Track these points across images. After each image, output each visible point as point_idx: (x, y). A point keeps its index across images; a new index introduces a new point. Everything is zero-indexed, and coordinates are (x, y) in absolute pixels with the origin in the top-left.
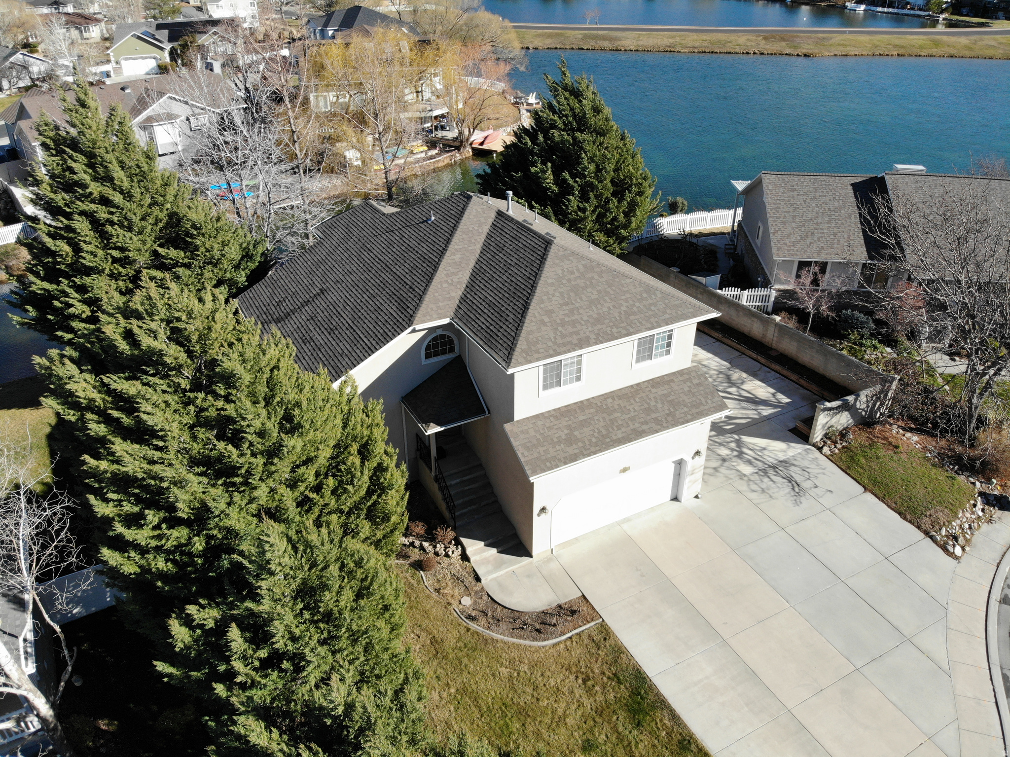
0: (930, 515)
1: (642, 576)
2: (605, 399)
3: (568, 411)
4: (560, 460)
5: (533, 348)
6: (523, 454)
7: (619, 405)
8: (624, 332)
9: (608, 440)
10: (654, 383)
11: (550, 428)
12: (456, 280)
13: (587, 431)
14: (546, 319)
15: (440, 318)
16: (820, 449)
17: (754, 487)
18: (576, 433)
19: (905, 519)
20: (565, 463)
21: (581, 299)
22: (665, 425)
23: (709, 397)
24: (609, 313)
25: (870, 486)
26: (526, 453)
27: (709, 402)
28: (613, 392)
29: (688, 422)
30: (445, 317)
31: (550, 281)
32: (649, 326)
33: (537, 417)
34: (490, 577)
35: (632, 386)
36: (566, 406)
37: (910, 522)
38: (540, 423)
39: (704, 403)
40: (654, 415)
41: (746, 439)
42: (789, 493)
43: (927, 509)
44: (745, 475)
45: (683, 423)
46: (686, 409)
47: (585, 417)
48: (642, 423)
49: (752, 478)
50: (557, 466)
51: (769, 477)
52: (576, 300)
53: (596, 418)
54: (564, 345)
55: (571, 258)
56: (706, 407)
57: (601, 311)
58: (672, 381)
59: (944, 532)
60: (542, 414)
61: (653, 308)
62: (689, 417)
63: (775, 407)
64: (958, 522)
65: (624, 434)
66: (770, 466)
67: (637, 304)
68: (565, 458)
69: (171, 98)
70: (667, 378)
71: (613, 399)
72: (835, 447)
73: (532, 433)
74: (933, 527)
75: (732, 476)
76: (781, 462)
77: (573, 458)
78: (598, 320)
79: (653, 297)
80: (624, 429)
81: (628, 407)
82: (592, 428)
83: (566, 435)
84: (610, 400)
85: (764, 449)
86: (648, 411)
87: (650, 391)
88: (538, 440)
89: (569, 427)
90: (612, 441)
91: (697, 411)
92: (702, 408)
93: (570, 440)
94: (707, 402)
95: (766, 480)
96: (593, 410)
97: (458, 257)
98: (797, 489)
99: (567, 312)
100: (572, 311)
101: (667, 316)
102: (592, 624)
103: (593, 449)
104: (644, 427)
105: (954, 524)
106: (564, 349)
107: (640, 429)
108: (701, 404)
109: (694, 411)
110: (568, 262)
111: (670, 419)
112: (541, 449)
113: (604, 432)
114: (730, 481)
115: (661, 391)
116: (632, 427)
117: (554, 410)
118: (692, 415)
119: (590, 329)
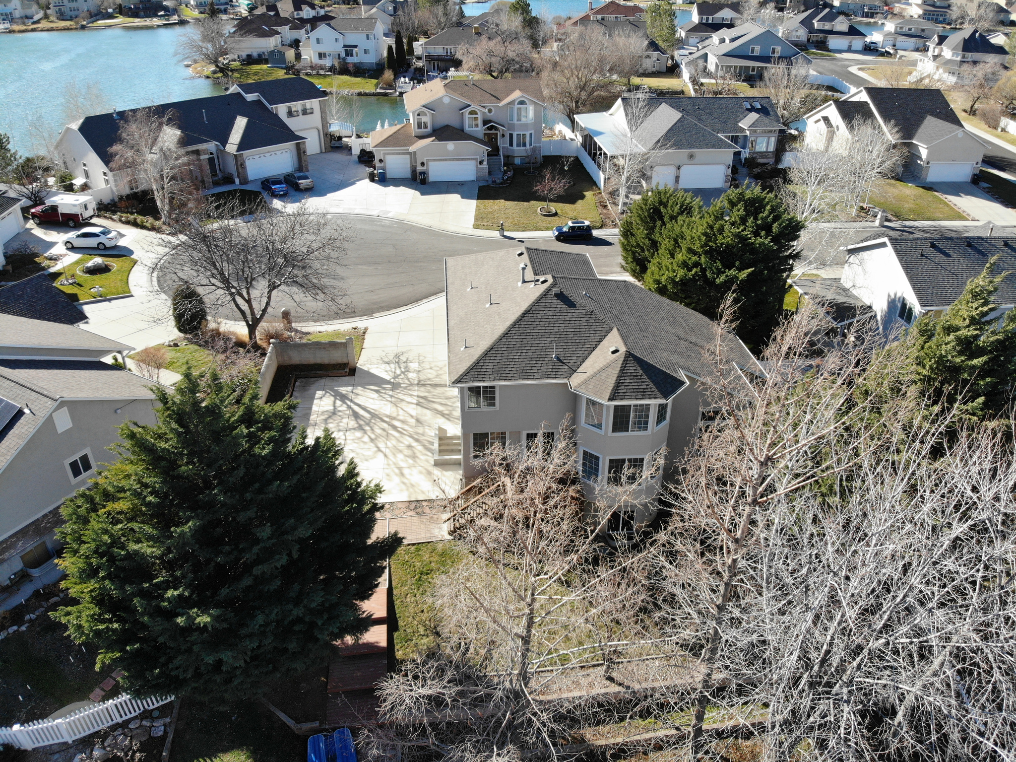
44: (419, 363)
66: (398, 364)
76: (388, 364)
85: (387, 372)
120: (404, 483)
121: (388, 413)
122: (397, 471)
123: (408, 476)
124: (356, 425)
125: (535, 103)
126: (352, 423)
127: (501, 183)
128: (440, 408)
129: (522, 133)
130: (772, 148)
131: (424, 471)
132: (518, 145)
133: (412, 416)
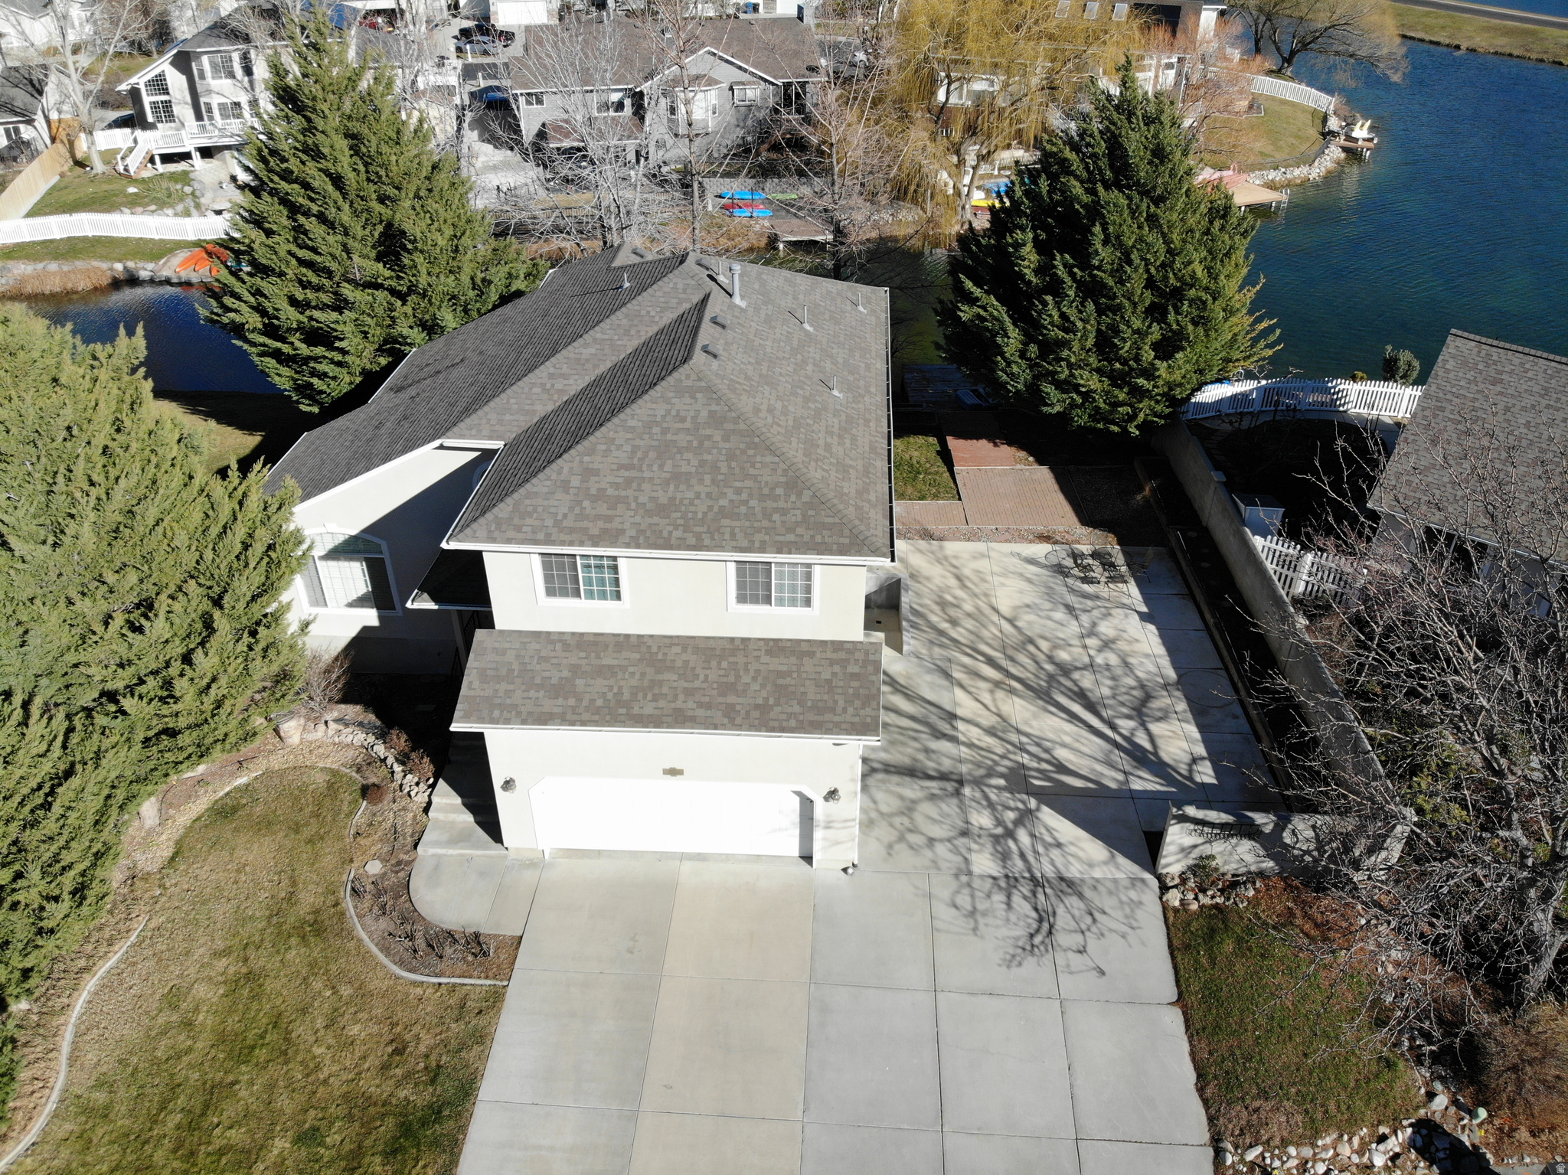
0: (1256, 1110)
1: (630, 951)
2: (671, 645)
3: (595, 644)
4: (519, 714)
5: (516, 521)
6: (471, 683)
7: (686, 662)
8: (692, 541)
9: (622, 711)
10: (776, 647)
11: (543, 659)
12: (558, 386)
13: (600, 684)
14: (575, 482)
15: (490, 438)
16: (1164, 888)
17: (964, 900)
18: (580, 682)
19: (1201, 1090)
20: (524, 722)
21: (661, 467)
22: (738, 721)
23: (858, 703)
24: (692, 504)
25: (1192, 1000)
26: (476, 684)
27: (850, 710)
28: (693, 638)
29: (783, 730)
30: (498, 438)
31: (631, 423)
32: (745, 544)
33: (537, 635)
34: (432, 851)
35: (732, 640)
36: (596, 634)
37: (1206, 1102)
38: (534, 646)
39: (839, 710)
40: (731, 699)
41: (1048, 816)
42: (1017, 939)
43: (1264, 1095)
44: (970, 873)
45: (773, 730)
46: (797, 709)
47: (615, 662)
48: (700, 705)
49: (977, 883)
50: (507, 721)
51: (1009, 897)
52: (650, 466)
53: (631, 669)
54: (572, 531)
55: (699, 395)
56: (837, 719)
57: (679, 496)
58: (811, 654)
59: (1252, 1155)
60: (549, 633)
61: (776, 517)
62: (793, 723)
63: (1169, 780)
64: (1307, 1152)
65: (657, 712)
66: (1033, 879)
67: (753, 503)
68: (530, 713)
69: (709, 53)
70: (804, 647)
71: (685, 649)
72: (1196, 898)
73: (510, 656)
74: (1242, 1133)
75: (944, 865)
76: (1062, 879)
77: (543, 719)
78: (662, 510)
79: (793, 498)
80: (662, 703)
81: (698, 671)
82: (612, 682)
83: (561, 679)
84: (678, 649)
85: (1059, 845)
86: (727, 688)
87: (758, 657)
88: (511, 671)
89: (575, 669)
90: (627, 714)
91: (815, 718)
92: (828, 716)
93: (558, 690)
94: (845, 710)
95: (999, 898)
96: (637, 656)
97: (587, 352)
98: (1037, 940)
99: (620, 480)
100: (629, 482)
101: (791, 537)
102: (488, 982)
103: (585, 716)
104: (701, 713)
105: (1292, 1150)
106: (568, 538)
107: (690, 713)
108: (833, 710)
109: (812, 717)
110: (688, 400)
111: (755, 714)
112: (503, 687)
113: (626, 696)
114: (933, 871)
115: (777, 664)
116: (679, 704)
117: (573, 634)
118: (802, 722)
119: (638, 519)
120: (954, 566)
121: (1014, 700)
122: (969, 585)
123: (949, 576)
124: (1075, 676)
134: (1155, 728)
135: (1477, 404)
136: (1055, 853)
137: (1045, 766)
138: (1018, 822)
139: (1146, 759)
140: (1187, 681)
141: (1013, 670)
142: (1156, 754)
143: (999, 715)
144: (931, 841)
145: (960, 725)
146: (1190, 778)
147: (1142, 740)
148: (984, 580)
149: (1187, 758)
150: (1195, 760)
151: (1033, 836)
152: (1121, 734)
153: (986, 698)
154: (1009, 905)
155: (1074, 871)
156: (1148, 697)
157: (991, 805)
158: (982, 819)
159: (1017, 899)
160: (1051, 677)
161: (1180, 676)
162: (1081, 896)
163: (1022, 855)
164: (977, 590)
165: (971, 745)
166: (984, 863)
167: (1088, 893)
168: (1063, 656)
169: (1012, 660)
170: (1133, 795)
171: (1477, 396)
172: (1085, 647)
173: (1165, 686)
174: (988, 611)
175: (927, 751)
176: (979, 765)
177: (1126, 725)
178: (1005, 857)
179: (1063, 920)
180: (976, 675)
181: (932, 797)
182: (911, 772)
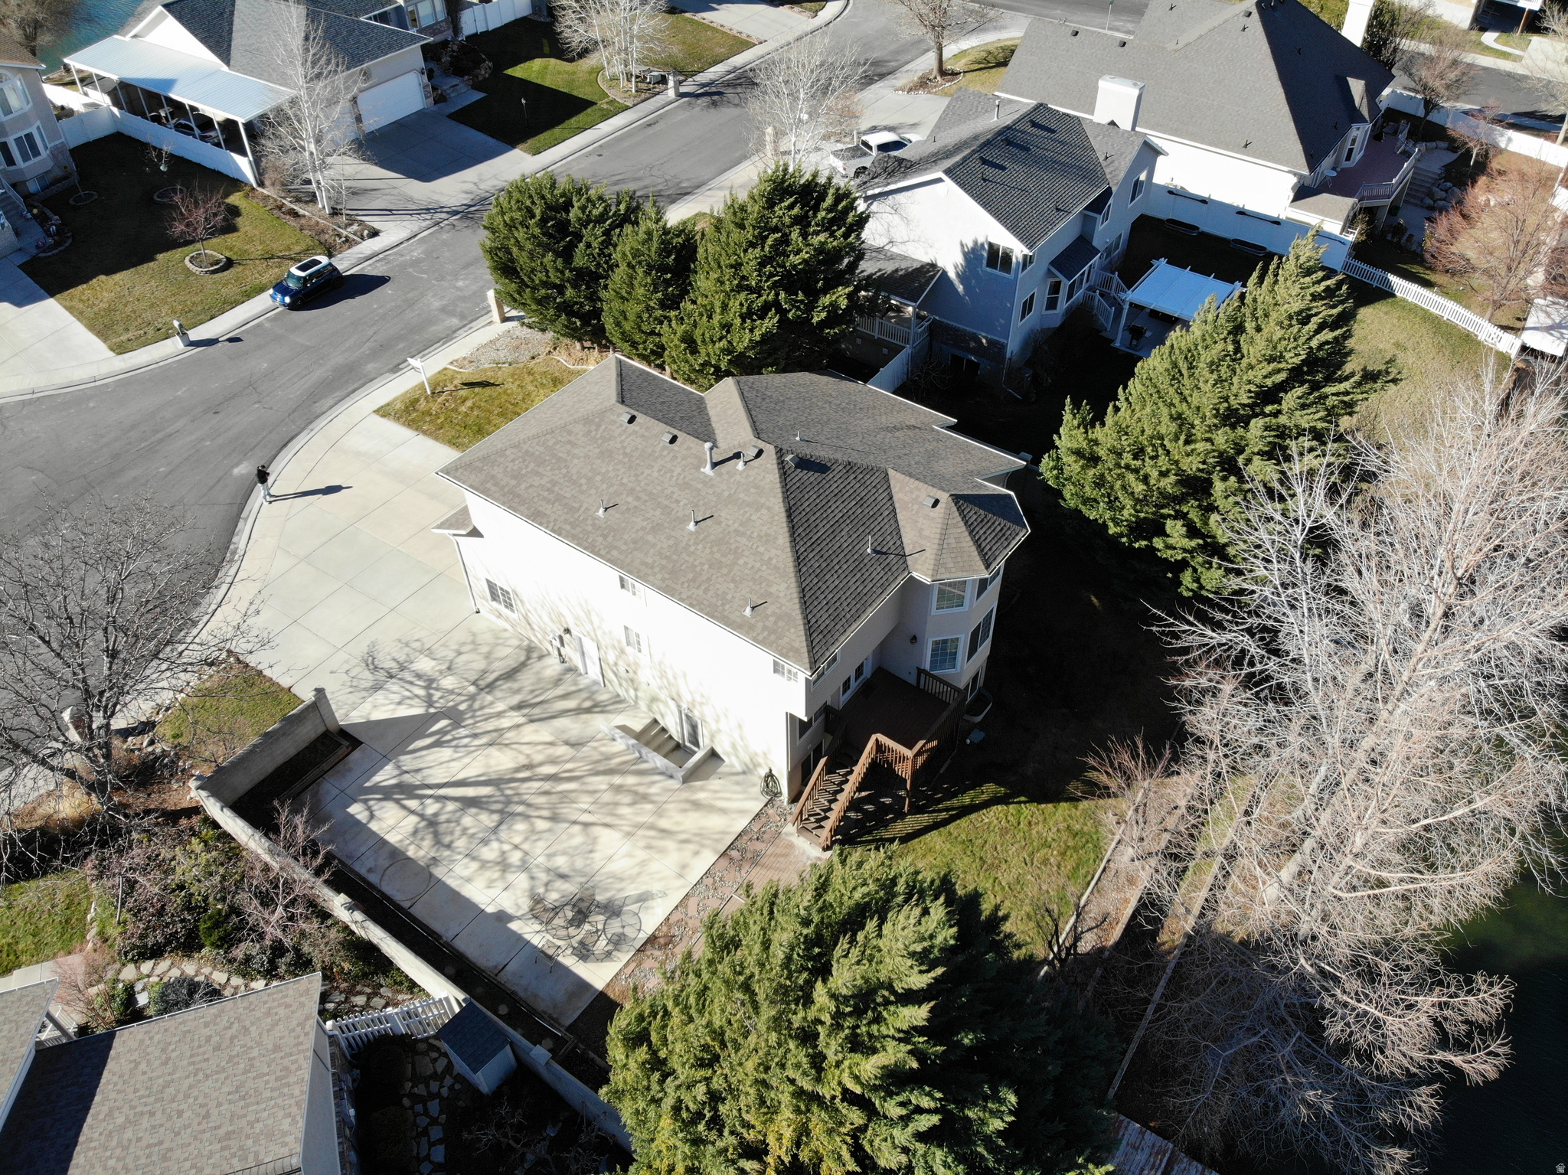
17: (417, 645)
41: (420, 711)
42: (379, 652)
44: (425, 656)
49: (417, 655)
51: (398, 662)
66: (395, 678)
75: (441, 649)
76: (381, 689)
85: (399, 703)
95: (402, 658)
98: (371, 659)
114: (443, 641)
120: (686, 841)
121: (512, 765)
122: (652, 833)
123: (675, 828)
124: (496, 817)
125: (20, 70)
126: (488, 820)
127: (57, 244)
128: (571, 704)
129: (22, 134)
130: (441, 15)
131: (687, 806)
132: (26, 158)
133: (552, 744)
134: (413, 819)
135: (242, 1103)
136: (397, 698)
137: (448, 737)
138: (430, 696)
139: (400, 792)
140: (425, 875)
141: (536, 785)
142: (397, 801)
143: (506, 745)
144: (460, 653)
145: (522, 720)
146: (365, 801)
147: (413, 804)
148: (649, 847)
149: (377, 813)
150: (372, 816)
151: (417, 696)
152: (430, 796)
153: (527, 749)
154: (394, 660)
155: (380, 697)
156: (437, 842)
157: (452, 692)
158: (448, 682)
159: (394, 665)
160: (508, 801)
161: (431, 875)
162: (365, 690)
163: (411, 683)
164: (641, 832)
165: (499, 715)
166: (424, 665)
167: (364, 694)
168: (521, 826)
169: (547, 793)
170: (386, 759)
171: (244, 1111)
172: (516, 847)
173: (435, 861)
174: (608, 820)
175: (518, 691)
176: (482, 708)
177: (432, 808)
178: (419, 676)
179: (367, 674)
180: (553, 761)
181: (485, 672)
182: (510, 675)
